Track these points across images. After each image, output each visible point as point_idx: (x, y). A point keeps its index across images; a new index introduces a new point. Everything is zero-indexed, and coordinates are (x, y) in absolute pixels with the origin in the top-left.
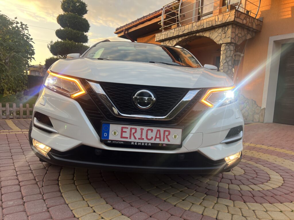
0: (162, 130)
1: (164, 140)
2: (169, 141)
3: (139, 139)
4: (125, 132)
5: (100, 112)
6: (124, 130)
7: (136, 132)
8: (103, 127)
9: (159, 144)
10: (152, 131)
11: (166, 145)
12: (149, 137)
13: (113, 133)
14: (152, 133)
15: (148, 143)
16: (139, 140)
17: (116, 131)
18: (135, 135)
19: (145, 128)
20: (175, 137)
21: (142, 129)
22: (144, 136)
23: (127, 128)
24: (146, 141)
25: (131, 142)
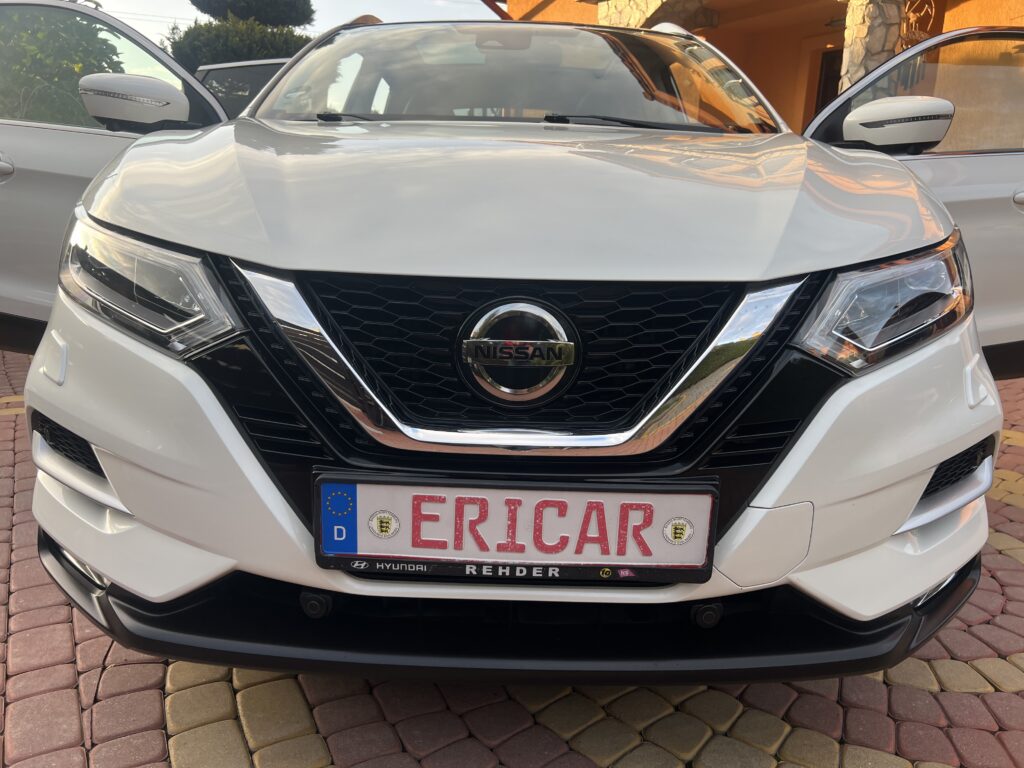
0: (612, 502)
1: (621, 551)
2: (646, 551)
3: (501, 548)
4: (434, 518)
5: (307, 423)
6: (427, 509)
7: (483, 516)
8: (328, 497)
9: (599, 568)
10: (562, 509)
11: (632, 575)
12: (550, 540)
13: (375, 524)
14: (562, 519)
15: (546, 568)
16: (502, 554)
17: (386, 515)
18: (481, 529)
19: (530, 499)
20: (678, 532)
21: (513, 505)
22: (524, 537)
23: (442, 500)
24: (534, 557)
25: (463, 564)
